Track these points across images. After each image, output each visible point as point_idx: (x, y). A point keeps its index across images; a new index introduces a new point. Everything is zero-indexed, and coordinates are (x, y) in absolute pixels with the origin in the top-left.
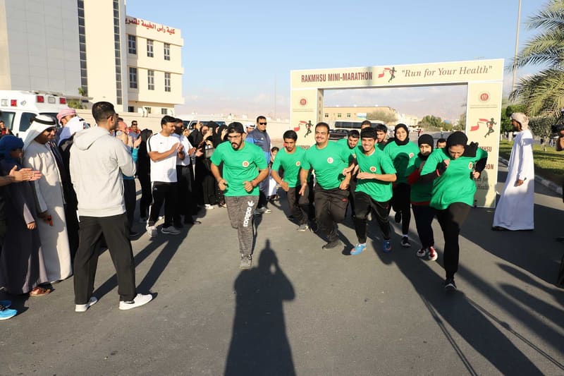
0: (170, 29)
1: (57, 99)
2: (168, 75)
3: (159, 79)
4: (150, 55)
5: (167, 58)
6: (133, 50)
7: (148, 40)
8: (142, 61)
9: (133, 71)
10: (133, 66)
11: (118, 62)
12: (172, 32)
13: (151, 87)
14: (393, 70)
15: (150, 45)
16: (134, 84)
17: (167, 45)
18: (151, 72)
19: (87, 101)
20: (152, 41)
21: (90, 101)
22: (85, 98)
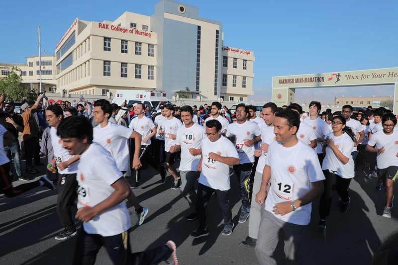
0: (247, 51)
1: (162, 94)
2: (244, 78)
3: (239, 81)
4: (235, 67)
5: (245, 68)
6: (225, 64)
7: (234, 58)
8: (230, 70)
9: (225, 77)
10: (225, 73)
11: (216, 72)
12: (248, 53)
13: (234, 85)
14: (339, 76)
15: (235, 61)
16: (225, 83)
17: (245, 61)
18: (235, 77)
19: (198, 94)
20: (237, 59)
21: (200, 93)
22: (198, 92)
